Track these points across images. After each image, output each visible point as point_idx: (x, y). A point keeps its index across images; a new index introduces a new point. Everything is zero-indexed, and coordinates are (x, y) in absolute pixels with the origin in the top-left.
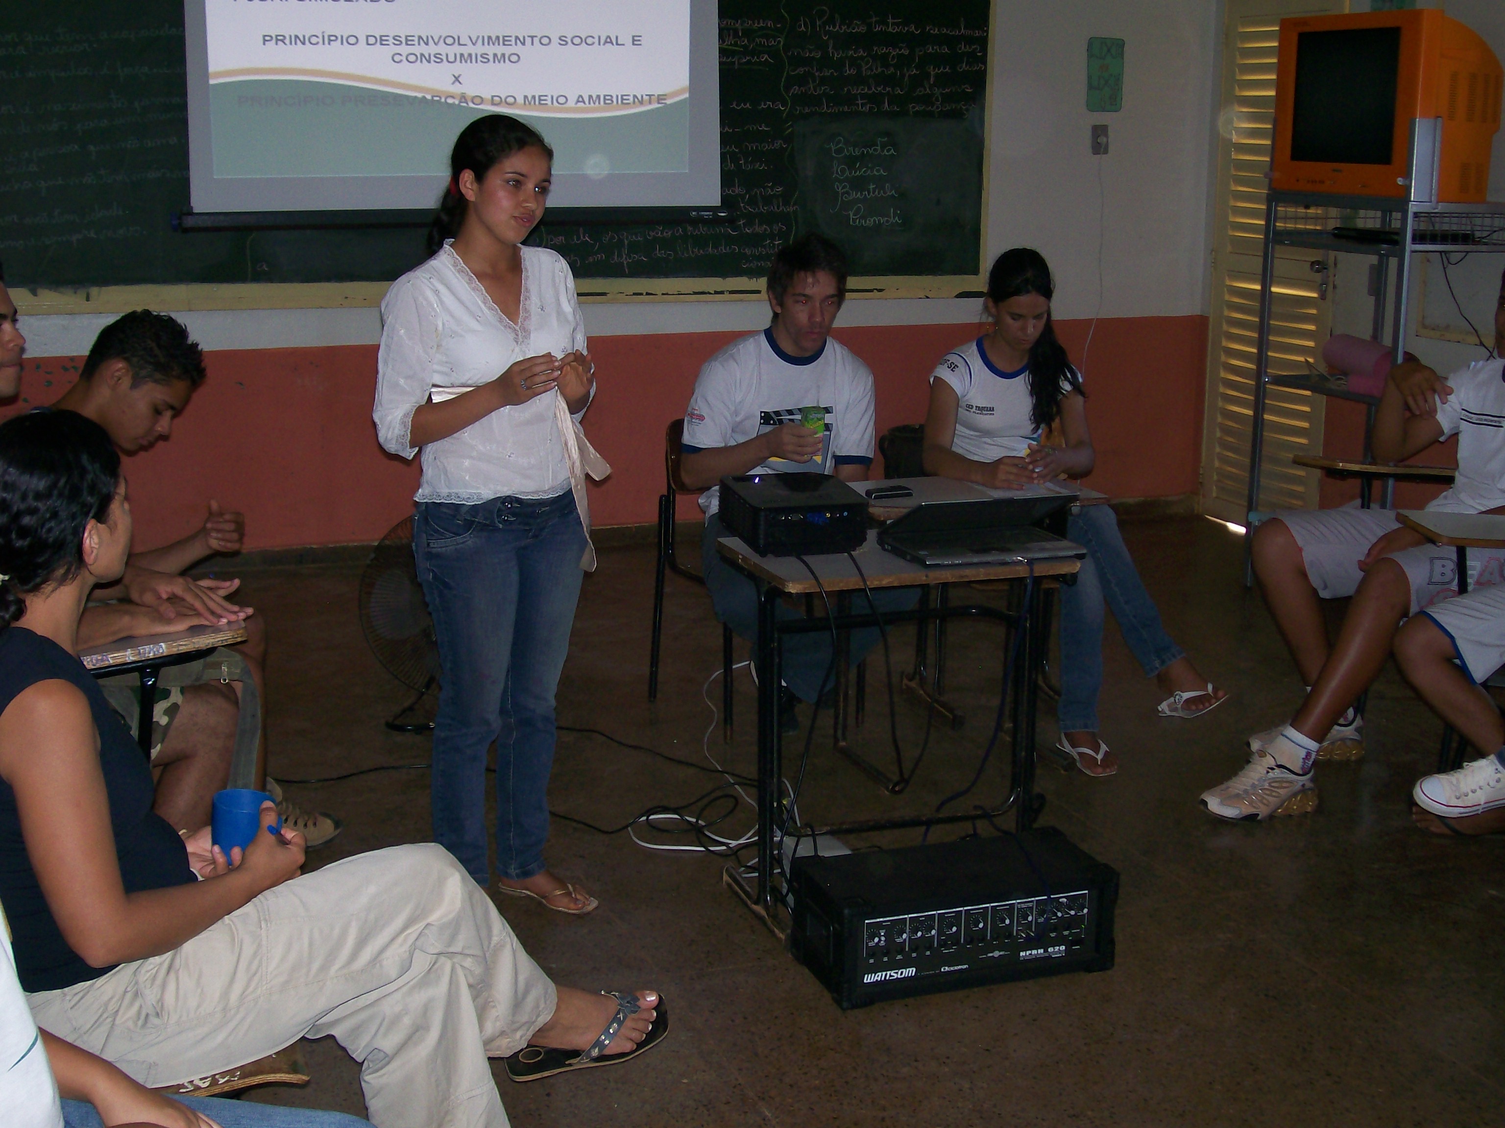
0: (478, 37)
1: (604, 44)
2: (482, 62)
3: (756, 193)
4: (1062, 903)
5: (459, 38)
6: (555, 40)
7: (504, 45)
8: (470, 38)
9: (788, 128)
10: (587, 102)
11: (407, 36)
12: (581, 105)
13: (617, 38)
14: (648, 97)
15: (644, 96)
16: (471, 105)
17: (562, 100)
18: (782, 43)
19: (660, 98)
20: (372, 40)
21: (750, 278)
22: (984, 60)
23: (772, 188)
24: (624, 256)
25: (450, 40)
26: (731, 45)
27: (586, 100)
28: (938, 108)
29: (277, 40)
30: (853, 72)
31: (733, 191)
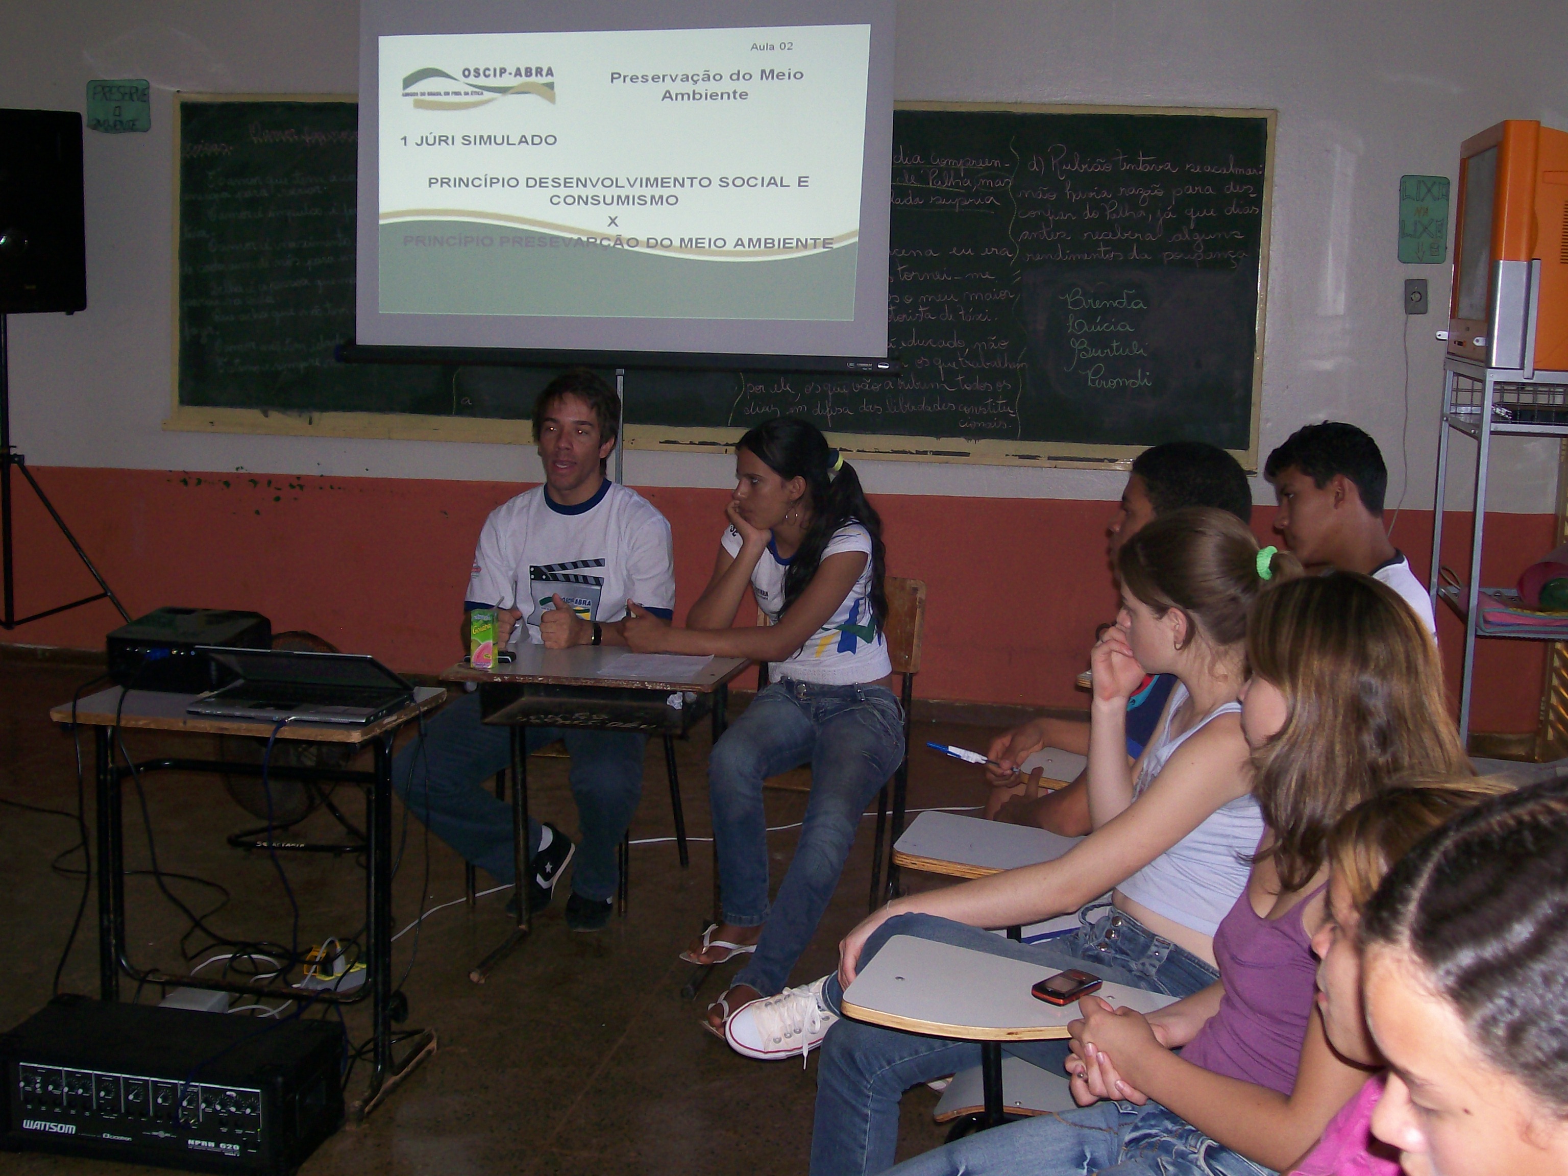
0: (636, 179)
1: (768, 186)
2: (639, 204)
3: (977, 347)
4: (232, 1097)
5: (617, 180)
6: (716, 182)
7: (662, 186)
8: (628, 179)
9: (1017, 276)
10: (747, 246)
11: (565, 179)
12: (739, 248)
13: (782, 179)
14: (813, 241)
15: (809, 240)
16: (626, 247)
17: (720, 243)
18: (1010, 184)
19: (826, 242)
21: (969, 439)
22: (1258, 202)
23: (996, 342)
24: (828, 409)
25: (607, 183)
26: (952, 186)
27: (746, 243)
28: (1199, 257)
29: (442, 183)
31: (952, 345)
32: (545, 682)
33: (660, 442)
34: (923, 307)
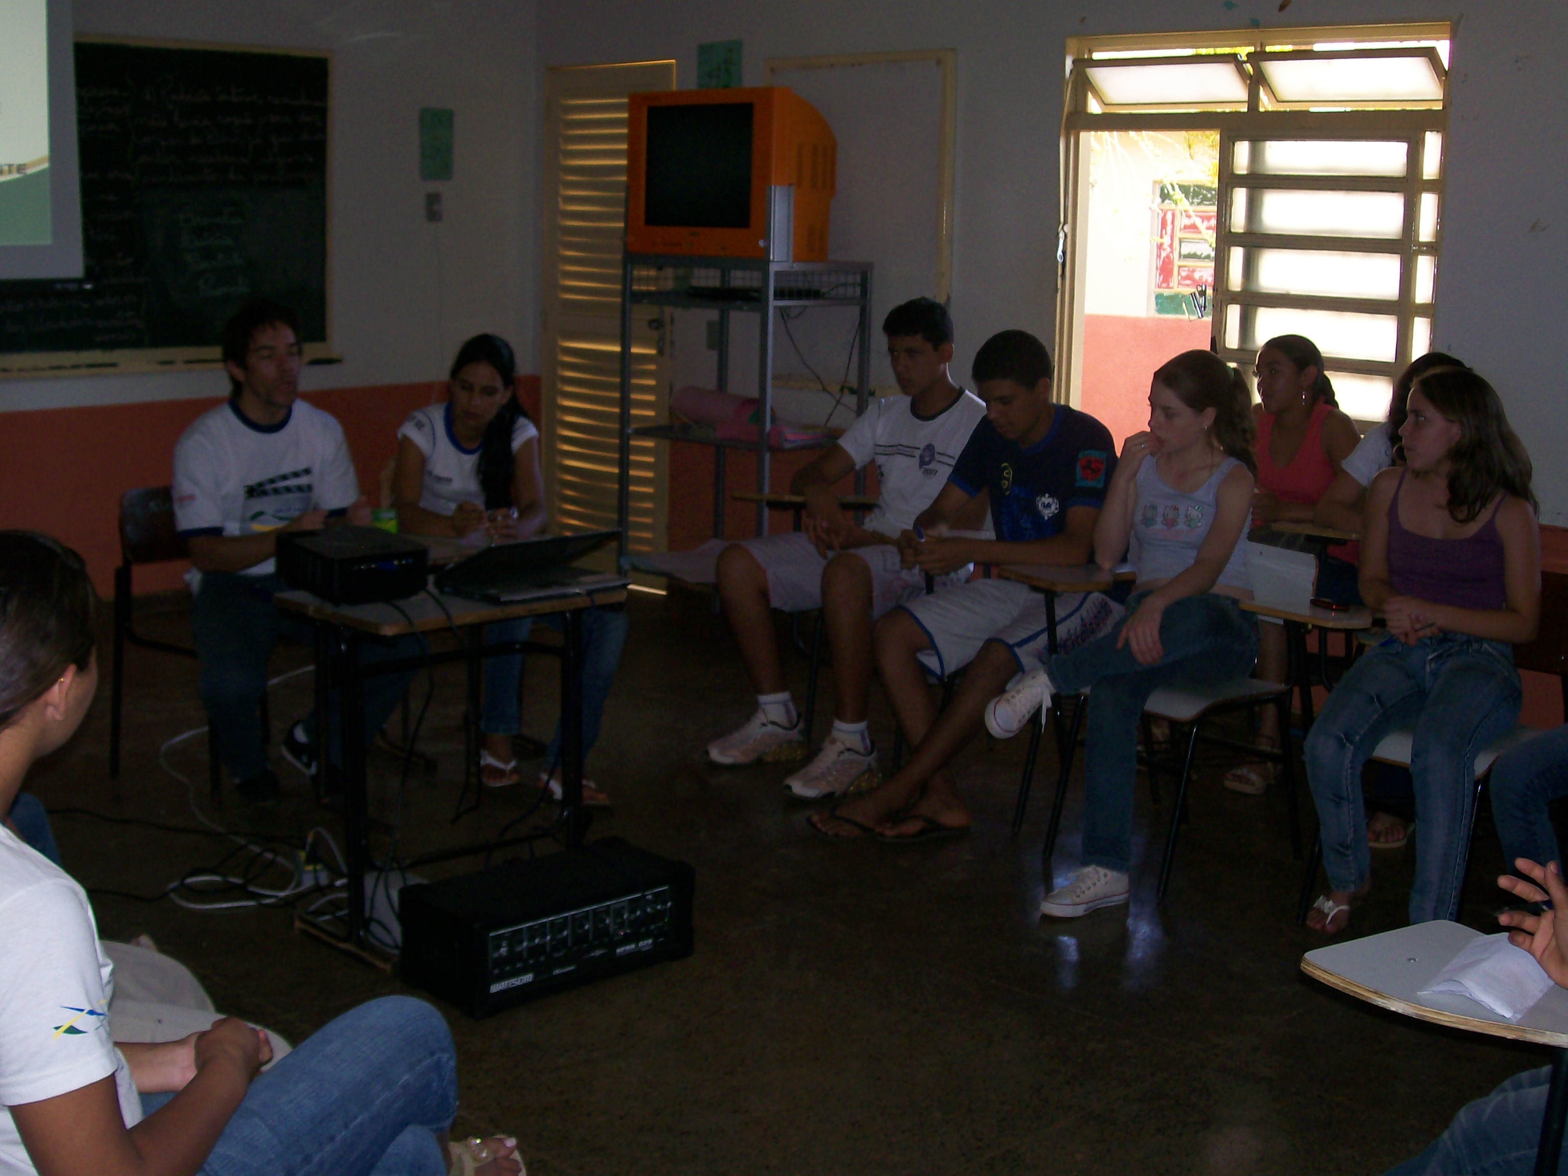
4: (648, 900)
9: (136, 198)
14: (8, 167)
18: (128, 112)
19: (21, 168)
22: (324, 130)
23: (122, 259)
28: (281, 177)
30: (199, 141)
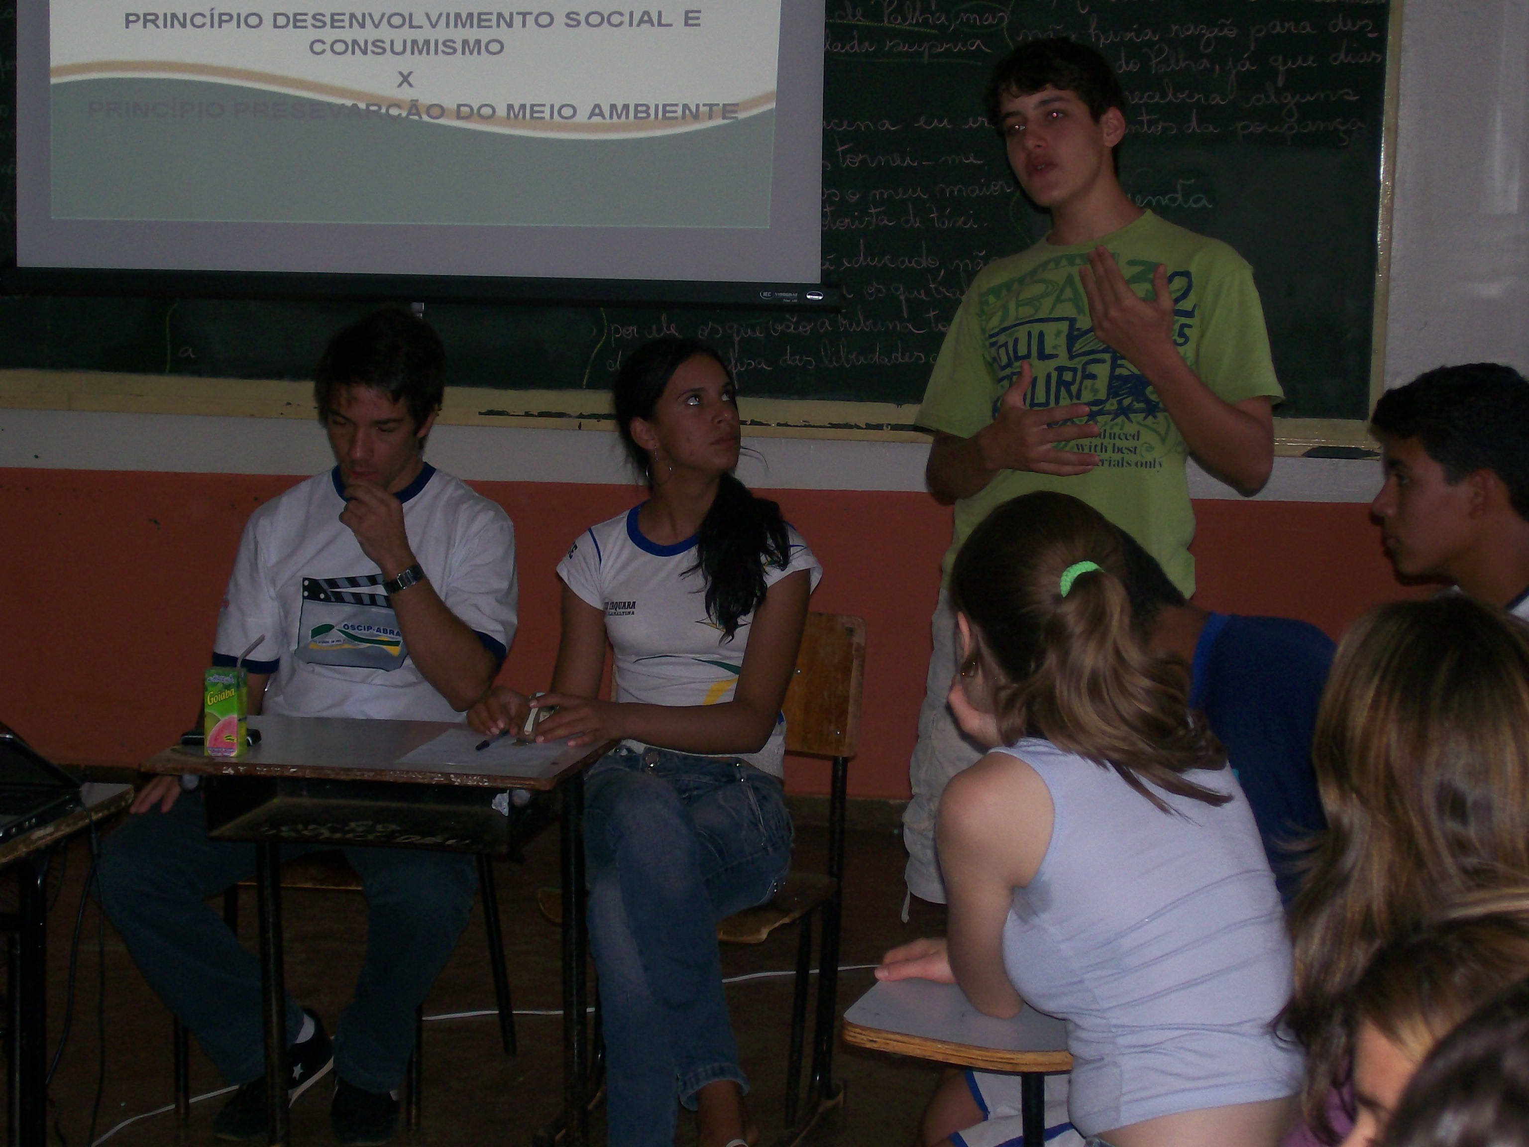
0: (441, 15)
1: (638, 25)
2: (443, 52)
3: (958, 266)
5: (411, 15)
6: (560, 20)
7: (479, 26)
8: (428, 16)
10: (607, 115)
11: (333, 15)
12: (597, 119)
13: (660, 14)
14: (707, 108)
15: (701, 107)
16: (425, 118)
17: (567, 112)
18: (1006, 21)
19: (728, 110)
20: (281, 21)
22: (1380, 45)
24: (733, 362)
25: (397, 21)
26: (918, 24)
27: (607, 112)
28: (1291, 128)
29: (146, 21)
30: (1134, 67)
31: (918, 263)
32: (300, 774)
33: (480, 413)
34: (875, 208)
